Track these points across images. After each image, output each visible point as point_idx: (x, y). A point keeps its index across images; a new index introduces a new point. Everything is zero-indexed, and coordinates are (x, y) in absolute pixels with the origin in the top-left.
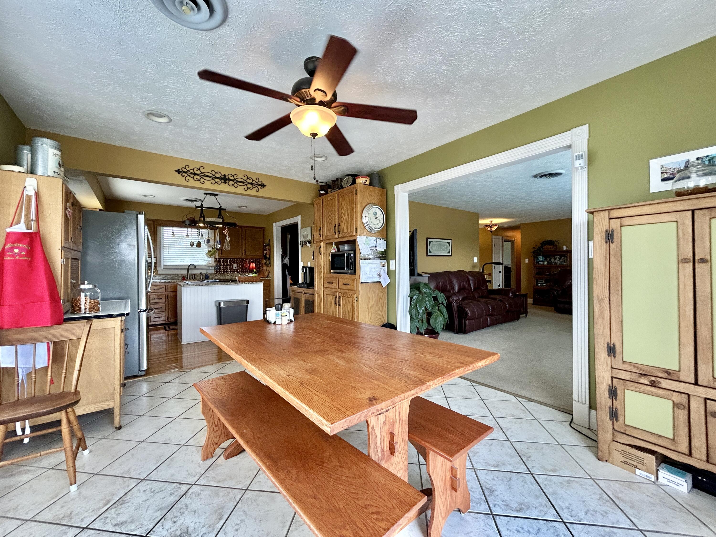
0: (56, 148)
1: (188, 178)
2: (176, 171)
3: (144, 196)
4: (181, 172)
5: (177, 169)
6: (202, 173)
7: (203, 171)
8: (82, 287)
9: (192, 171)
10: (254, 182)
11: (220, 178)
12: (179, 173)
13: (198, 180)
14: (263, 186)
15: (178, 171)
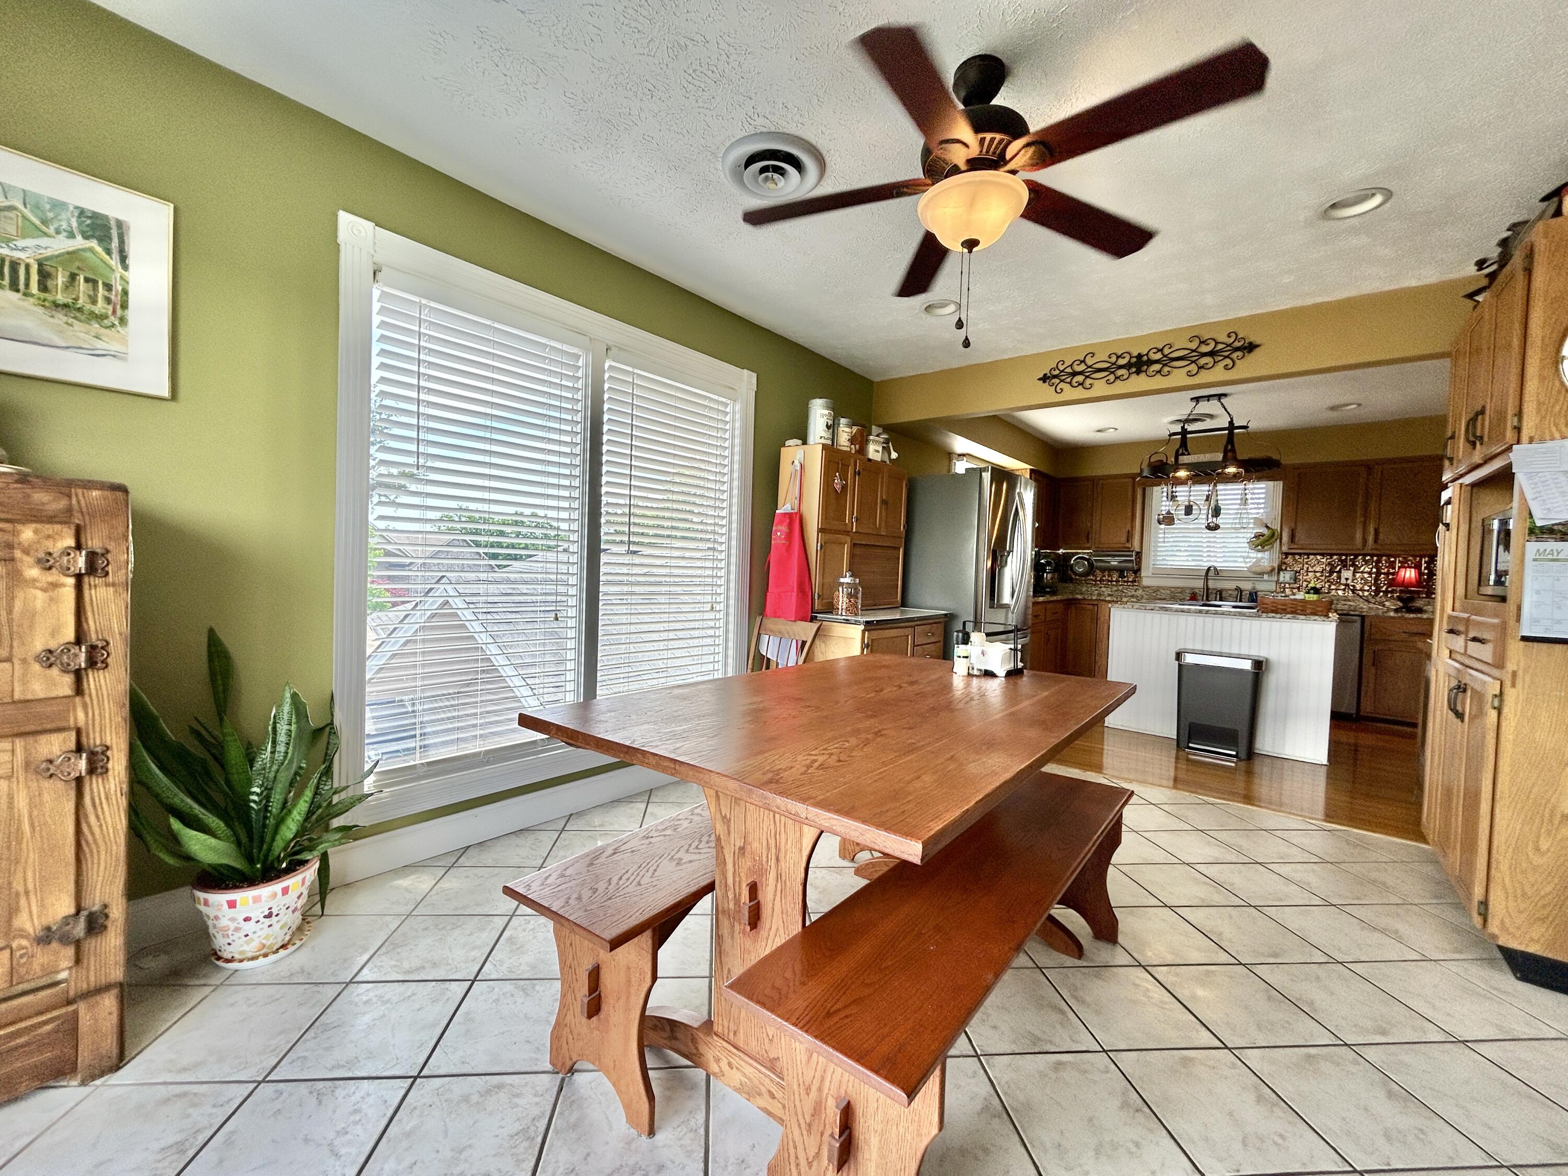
0: (828, 408)
1: (1062, 385)
2: (1039, 379)
3: (1099, 431)
4: (1049, 378)
5: (1041, 376)
6: (1090, 367)
7: (1090, 361)
8: (842, 580)
9: (1069, 370)
10: (1220, 347)
11: (1128, 366)
12: (1044, 382)
13: (1080, 384)
14: (1251, 347)
15: (1044, 379)
